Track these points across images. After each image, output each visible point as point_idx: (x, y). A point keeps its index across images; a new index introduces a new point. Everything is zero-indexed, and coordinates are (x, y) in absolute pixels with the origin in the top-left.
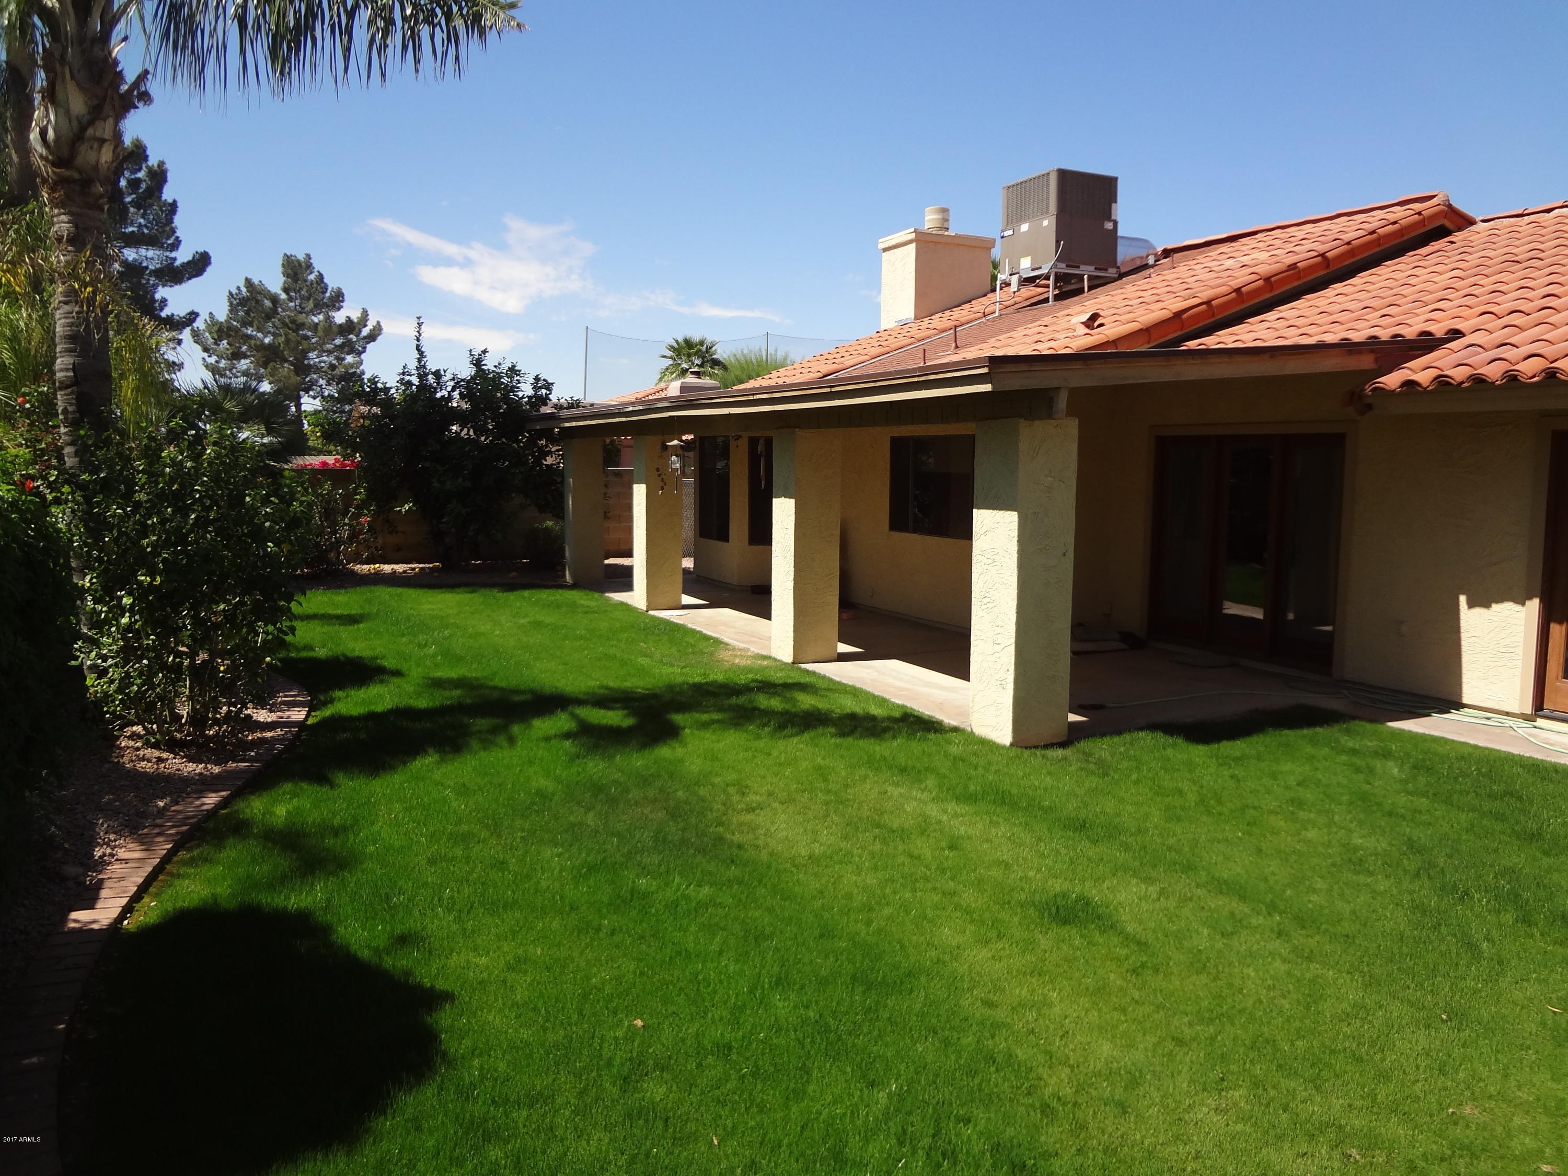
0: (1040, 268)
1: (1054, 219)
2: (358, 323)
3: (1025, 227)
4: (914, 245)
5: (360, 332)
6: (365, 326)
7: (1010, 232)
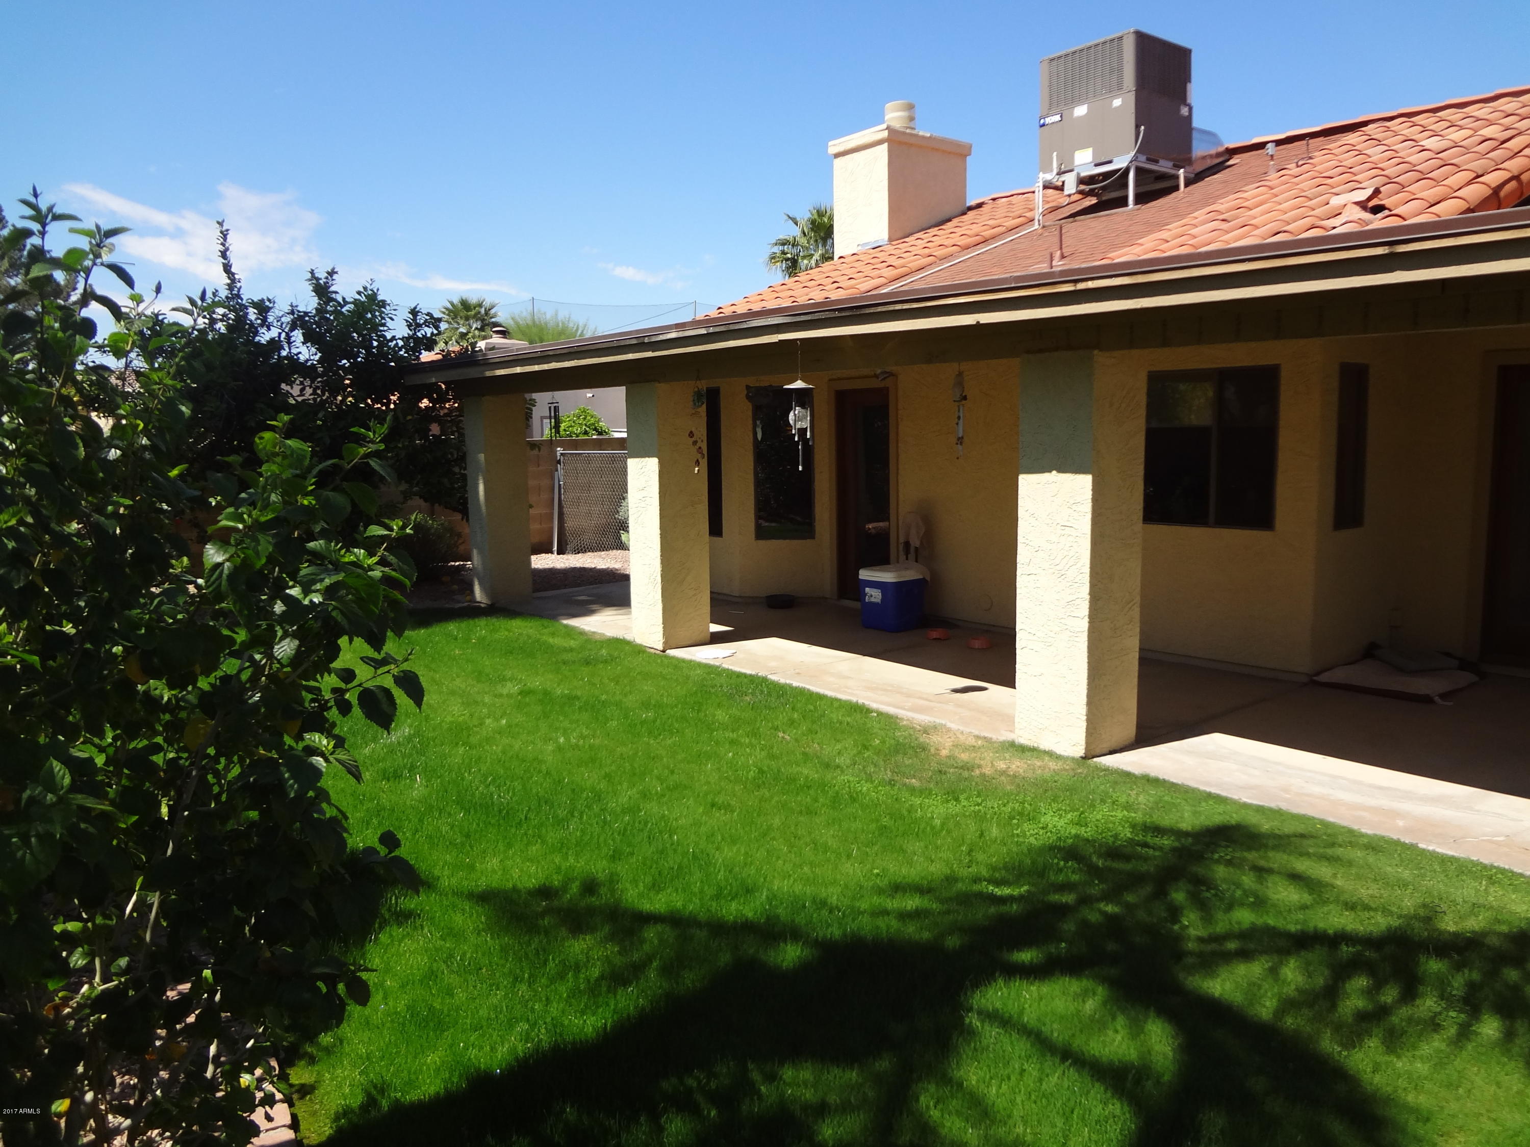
0: (1110, 162)
1: (1131, 97)
2: (66, 286)
3: (1081, 111)
4: (886, 145)
5: (69, 296)
6: (75, 289)
7: (1058, 118)
